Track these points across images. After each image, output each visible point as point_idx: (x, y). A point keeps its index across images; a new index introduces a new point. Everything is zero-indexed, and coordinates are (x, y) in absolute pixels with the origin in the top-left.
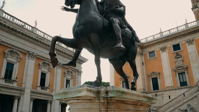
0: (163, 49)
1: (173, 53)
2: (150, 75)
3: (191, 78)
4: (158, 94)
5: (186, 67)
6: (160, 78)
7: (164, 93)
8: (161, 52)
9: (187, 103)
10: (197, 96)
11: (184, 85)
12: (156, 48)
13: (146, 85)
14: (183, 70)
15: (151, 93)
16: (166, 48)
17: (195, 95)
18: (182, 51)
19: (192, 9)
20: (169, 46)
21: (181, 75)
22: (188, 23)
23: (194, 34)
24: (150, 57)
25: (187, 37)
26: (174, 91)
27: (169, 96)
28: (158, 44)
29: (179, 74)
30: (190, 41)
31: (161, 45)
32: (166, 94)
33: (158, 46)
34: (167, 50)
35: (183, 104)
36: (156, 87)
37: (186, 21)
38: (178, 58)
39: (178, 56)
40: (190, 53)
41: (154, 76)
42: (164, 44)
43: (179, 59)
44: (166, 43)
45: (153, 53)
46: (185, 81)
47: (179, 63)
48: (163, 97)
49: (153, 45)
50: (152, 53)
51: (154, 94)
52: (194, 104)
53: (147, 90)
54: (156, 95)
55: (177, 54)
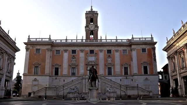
0: (66, 51)
1: (71, 55)
2: (54, 65)
3: (78, 72)
4: (57, 78)
5: (77, 65)
6: (60, 69)
7: (61, 78)
8: (64, 52)
9: (75, 86)
10: (80, 82)
11: (73, 75)
12: (61, 49)
13: (50, 71)
14: (75, 66)
15: (53, 77)
16: (67, 50)
17: (79, 82)
18: (76, 55)
19: (85, 27)
20: (70, 50)
21: (73, 69)
22: (83, 39)
23: (85, 47)
24: (56, 54)
25: (81, 47)
26: (67, 78)
27: (64, 80)
28: (63, 47)
29: (72, 68)
30: (82, 50)
31: (65, 48)
32: (62, 79)
33: (63, 48)
34: (68, 52)
35: (73, 86)
36: (57, 73)
37: (83, 37)
39: (74, 57)
40: (80, 57)
41: (57, 67)
42: (67, 47)
43: (74, 60)
44: (68, 47)
45: (59, 51)
46: (74, 71)
48: (60, 80)
49: (60, 46)
51: (55, 78)
52: (78, 86)
53: (50, 74)
54: (56, 79)
55: (74, 56)
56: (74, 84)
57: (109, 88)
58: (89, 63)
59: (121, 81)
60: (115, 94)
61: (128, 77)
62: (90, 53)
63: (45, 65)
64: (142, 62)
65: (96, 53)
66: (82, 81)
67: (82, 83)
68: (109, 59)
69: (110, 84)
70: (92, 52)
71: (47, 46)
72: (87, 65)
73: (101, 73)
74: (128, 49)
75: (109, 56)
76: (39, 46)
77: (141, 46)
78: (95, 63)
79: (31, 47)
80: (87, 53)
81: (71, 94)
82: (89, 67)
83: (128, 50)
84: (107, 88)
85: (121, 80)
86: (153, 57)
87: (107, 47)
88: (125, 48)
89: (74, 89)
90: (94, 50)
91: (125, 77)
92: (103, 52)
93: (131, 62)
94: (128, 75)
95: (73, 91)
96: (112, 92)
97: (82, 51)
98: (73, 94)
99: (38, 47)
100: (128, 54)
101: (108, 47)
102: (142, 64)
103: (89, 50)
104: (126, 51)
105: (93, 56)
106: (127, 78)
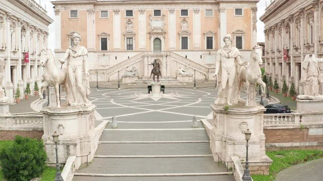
0: (117, 12)
1: (125, 18)
2: (100, 34)
3: (137, 44)
4: (106, 54)
5: (134, 33)
6: (109, 40)
7: (112, 53)
8: (114, 14)
10: (141, 61)
11: (130, 49)
12: (109, 9)
13: (95, 44)
14: (132, 36)
15: (99, 52)
16: (119, 11)
17: (139, 60)
18: (133, 18)
20: (123, 10)
21: (128, 39)
23: (147, 6)
24: (101, 17)
25: (141, 6)
26: (120, 53)
27: (116, 57)
31: (116, 8)
32: (113, 55)
33: (112, 7)
34: (120, 13)
35: (129, 66)
36: (104, 46)
38: (129, 24)
40: (140, 22)
41: (104, 37)
42: (118, 6)
44: (120, 6)
46: (131, 43)
47: (129, 29)
48: (110, 57)
49: (108, 5)
50: (105, 12)
51: (102, 54)
52: (137, 67)
53: (95, 49)
54: (104, 55)
55: (129, 20)
56: (132, 64)
57: (182, 69)
58: (153, 30)
59: (201, 58)
60: (191, 78)
61: (212, 52)
62: (155, 16)
63: (87, 36)
64: (234, 31)
65: (163, 15)
66: (143, 60)
67: (143, 62)
68: (185, 25)
69: (184, 64)
70: (157, 13)
71: (87, 6)
72: (150, 33)
73: (171, 46)
74: (214, 8)
75: (184, 20)
76: (75, 6)
77: (234, 5)
78: (162, 30)
79: (63, 8)
80: (150, 16)
81: (128, 78)
82: (152, 37)
83: (214, 10)
84: (179, 70)
85: (201, 56)
86: (252, 23)
87: (181, 5)
88: (209, 7)
89: (131, 71)
90: (160, 10)
91: (208, 52)
92: (175, 12)
93: (218, 29)
94: (212, 48)
95: (130, 74)
96: (187, 76)
97: (142, 12)
98: (131, 78)
99: (74, 8)
100: (213, 16)
101: (183, 5)
102: (233, 33)
103: (153, 10)
104: (211, 11)
105: (159, 19)
106: (210, 54)
